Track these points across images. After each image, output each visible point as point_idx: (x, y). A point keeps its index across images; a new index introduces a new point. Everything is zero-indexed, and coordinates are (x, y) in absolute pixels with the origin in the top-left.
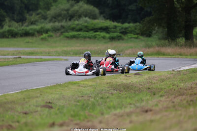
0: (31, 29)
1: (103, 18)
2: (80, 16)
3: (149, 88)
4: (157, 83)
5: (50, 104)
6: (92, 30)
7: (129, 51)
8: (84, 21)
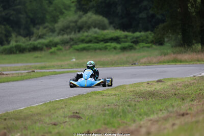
0: (39, 43)
1: (113, 28)
2: (89, 28)
3: (175, 94)
4: (182, 89)
5: (77, 115)
6: (102, 41)
7: (144, 60)
8: (94, 32)
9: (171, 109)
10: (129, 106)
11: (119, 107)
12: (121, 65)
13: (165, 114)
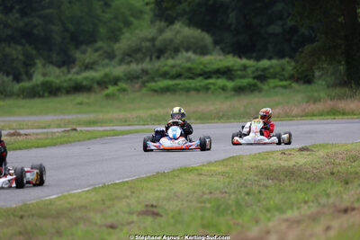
0: (86, 78)
1: (221, 52)
2: (177, 51)
3: (332, 174)
4: (345, 164)
5: (152, 209)
6: (200, 75)
7: (277, 110)
8: (185, 59)
9: (323, 200)
10: (248, 194)
11: (230, 196)
12: (235, 119)
13: (313, 209)
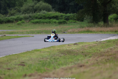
0: (11, 18)
5: (23, 64)
6: (48, 18)
7: (70, 30)
8: (43, 13)
10: (54, 59)
